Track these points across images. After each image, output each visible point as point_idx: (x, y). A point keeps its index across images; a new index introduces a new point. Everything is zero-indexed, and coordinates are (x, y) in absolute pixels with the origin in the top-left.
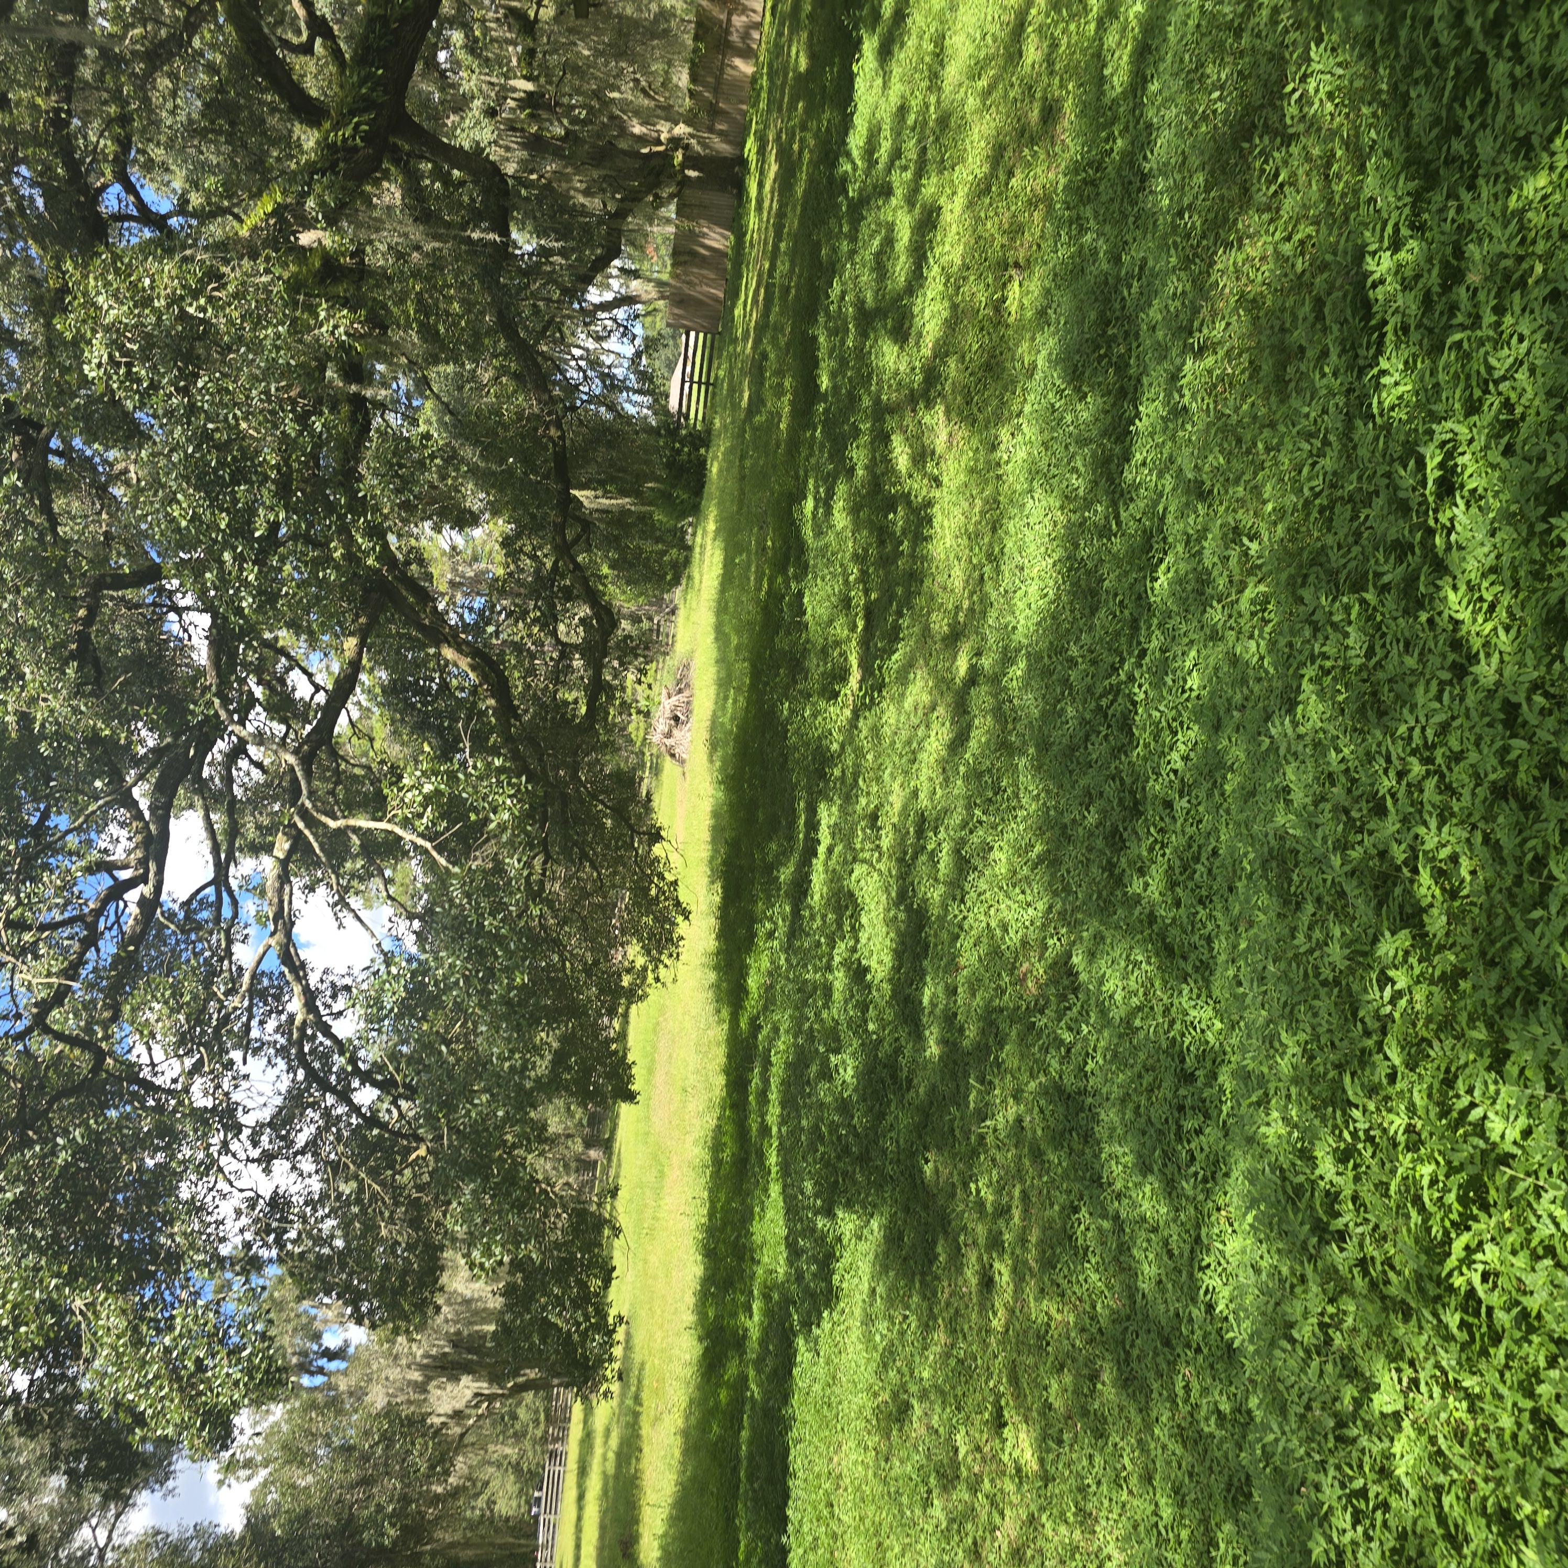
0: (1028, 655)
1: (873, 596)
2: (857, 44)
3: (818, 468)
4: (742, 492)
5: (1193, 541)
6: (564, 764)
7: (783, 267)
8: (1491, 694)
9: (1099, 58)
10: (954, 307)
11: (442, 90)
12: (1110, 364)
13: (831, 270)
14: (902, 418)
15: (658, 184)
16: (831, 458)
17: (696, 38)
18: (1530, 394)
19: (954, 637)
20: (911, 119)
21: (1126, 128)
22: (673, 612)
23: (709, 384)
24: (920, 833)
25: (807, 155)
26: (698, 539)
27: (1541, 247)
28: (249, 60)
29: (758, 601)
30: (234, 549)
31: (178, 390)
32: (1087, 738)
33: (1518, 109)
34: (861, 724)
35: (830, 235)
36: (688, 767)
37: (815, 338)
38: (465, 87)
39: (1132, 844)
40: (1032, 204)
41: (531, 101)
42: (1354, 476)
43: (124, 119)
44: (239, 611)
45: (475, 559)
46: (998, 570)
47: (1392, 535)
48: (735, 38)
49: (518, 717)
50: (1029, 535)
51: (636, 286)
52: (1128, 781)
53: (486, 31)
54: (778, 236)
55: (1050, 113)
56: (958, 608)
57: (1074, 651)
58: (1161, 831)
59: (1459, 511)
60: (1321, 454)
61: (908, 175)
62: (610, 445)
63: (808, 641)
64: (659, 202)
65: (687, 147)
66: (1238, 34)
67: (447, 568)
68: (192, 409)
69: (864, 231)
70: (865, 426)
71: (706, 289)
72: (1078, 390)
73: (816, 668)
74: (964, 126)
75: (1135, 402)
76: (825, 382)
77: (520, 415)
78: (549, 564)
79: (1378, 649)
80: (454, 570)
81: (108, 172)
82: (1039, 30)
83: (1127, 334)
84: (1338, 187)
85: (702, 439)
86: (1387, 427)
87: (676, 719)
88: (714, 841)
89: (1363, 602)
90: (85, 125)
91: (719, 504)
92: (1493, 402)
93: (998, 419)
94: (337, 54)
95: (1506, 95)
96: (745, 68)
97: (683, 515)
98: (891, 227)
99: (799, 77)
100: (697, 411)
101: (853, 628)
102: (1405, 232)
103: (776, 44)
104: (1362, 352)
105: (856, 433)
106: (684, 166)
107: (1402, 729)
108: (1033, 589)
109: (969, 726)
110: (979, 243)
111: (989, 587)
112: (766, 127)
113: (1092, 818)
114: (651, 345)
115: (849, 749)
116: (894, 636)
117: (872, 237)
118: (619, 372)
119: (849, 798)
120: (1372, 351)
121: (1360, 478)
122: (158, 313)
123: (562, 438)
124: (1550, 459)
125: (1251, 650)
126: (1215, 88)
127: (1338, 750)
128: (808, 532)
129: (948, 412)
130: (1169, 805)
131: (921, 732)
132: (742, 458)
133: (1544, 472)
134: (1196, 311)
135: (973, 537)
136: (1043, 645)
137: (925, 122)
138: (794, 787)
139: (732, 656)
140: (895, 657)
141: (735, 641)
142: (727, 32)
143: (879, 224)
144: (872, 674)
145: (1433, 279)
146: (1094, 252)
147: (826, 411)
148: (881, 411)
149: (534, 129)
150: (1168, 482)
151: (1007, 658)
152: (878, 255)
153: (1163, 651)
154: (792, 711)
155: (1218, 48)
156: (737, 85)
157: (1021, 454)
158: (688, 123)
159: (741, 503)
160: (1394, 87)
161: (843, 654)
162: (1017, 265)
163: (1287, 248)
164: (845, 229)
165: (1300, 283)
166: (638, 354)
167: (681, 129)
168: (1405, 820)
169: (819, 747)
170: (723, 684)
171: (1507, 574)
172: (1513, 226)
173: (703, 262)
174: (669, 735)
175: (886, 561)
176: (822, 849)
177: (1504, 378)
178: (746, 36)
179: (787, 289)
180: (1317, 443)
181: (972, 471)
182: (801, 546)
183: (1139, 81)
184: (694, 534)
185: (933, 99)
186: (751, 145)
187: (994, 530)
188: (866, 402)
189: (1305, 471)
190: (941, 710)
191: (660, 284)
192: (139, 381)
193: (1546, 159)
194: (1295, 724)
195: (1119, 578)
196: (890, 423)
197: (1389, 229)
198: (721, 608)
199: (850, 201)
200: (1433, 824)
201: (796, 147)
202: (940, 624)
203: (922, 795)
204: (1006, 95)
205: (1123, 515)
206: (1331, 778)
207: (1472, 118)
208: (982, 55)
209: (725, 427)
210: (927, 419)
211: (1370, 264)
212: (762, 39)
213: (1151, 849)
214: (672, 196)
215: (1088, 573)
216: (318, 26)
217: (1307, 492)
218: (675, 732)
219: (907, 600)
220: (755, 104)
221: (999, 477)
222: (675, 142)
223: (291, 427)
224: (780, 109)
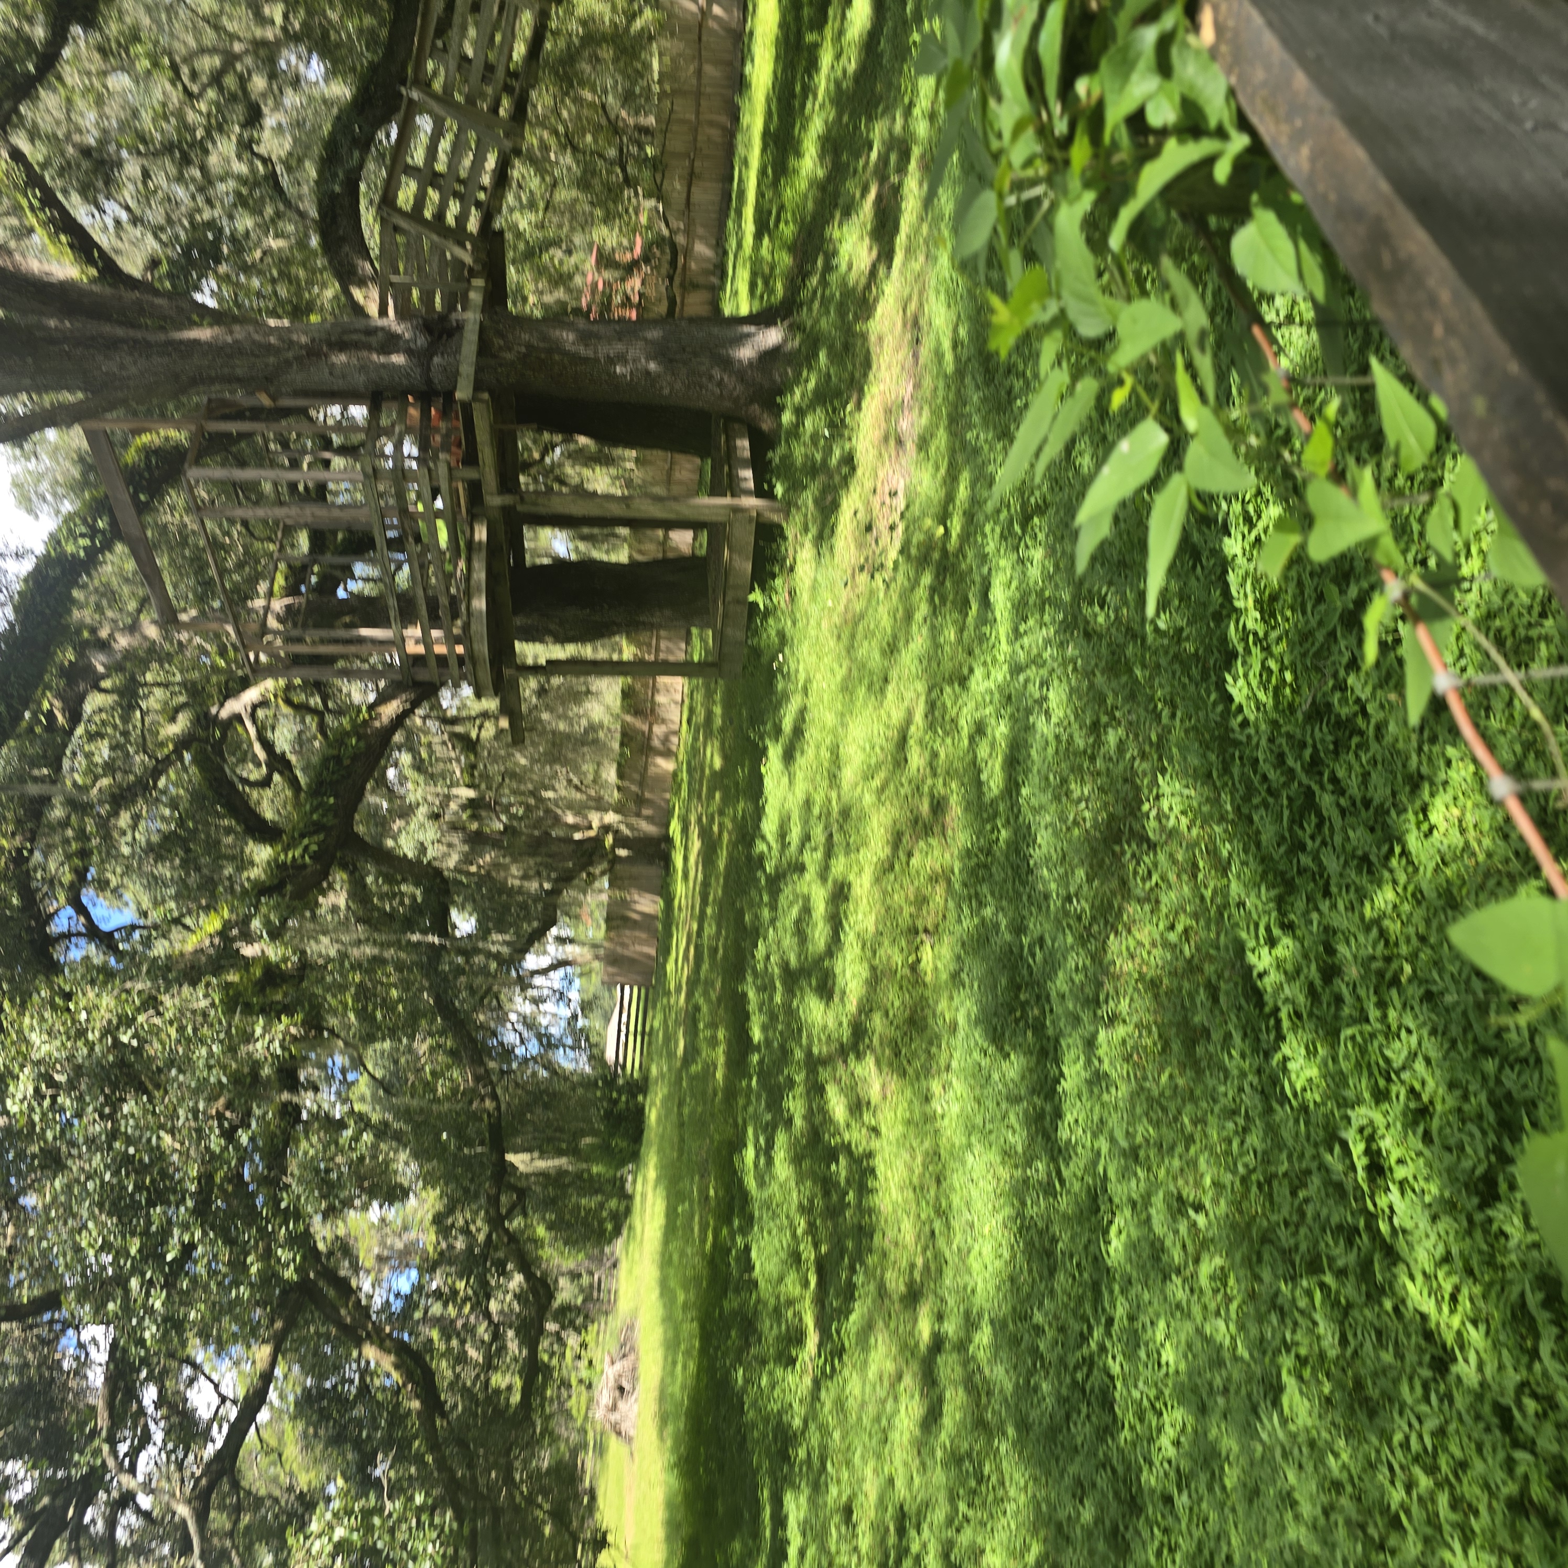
0: (992, 1322)
1: (824, 1249)
2: (764, 752)
3: (756, 1117)
4: (682, 1140)
5: (1139, 1206)
6: (495, 1466)
7: (710, 929)
8: (1479, 1396)
9: (975, 768)
10: (873, 969)
11: (390, 801)
12: (1027, 1026)
13: (754, 933)
14: (835, 1070)
15: (591, 863)
16: (769, 1107)
17: (622, 744)
18: (1431, 1083)
19: (913, 1297)
20: (816, 811)
21: (1008, 821)
22: (615, 1265)
23: (646, 1035)
24: (901, 1531)
25: (726, 836)
26: (639, 1187)
27: (1404, 950)
28: (210, 794)
29: (703, 1255)
30: (143, 1274)
31: (102, 1116)
32: (1068, 1417)
33: (1351, 833)
34: (823, 1394)
35: (751, 905)
36: (635, 1445)
37: (744, 995)
38: (411, 798)
39: (1135, 1546)
40: (934, 879)
41: (471, 805)
42: (1284, 1156)
43: (84, 854)
44: (141, 1342)
45: (405, 1228)
46: (948, 1226)
47: (1335, 1220)
48: (656, 743)
49: (444, 1415)
50: (975, 1193)
51: (571, 951)
52: (1120, 1469)
53: (431, 752)
54: (704, 902)
55: (939, 806)
56: (912, 1266)
57: (1038, 1318)
58: (1166, 1531)
59: (1395, 1194)
60: (1246, 1130)
61: (819, 855)
62: (546, 1106)
63: (758, 1301)
64: (592, 878)
65: (616, 832)
66: (1093, 759)
67: (375, 1241)
68: (113, 1135)
69: (782, 900)
70: (799, 1078)
71: (638, 948)
72: (1001, 1049)
73: (769, 1330)
74: (863, 817)
75: (1058, 1062)
76: (757, 1035)
77: (455, 1091)
78: (481, 1237)
79: (1350, 1337)
80: (382, 1244)
81: (62, 898)
82: (921, 742)
83: (1038, 997)
84: (1208, 894)
85: (640, 1086)
86: (1304, 1108)
87: (621, 1389)
88: (669, 1539)
89: (1322, 1286)
90: (46, 857)
91: (660, 1151)
92: (1398, 1090)
93: (926, 1072)
94: (293, 782)
95: (1337, 822)
96: (666, 765)
97: (622, 1163)
98: (807, 899)
99: (714, 773)
100: (633, 1061)
101: (806, 1284)
102: (1276, 932)
103: (693, 747)
104: (1263, 1036)
105: (791, 1083)
106: (613, 847)
107: (1398, 1438)
108: (987, 1249)
109: (940, 1400)
110: (889, 913)
111: (941, 1242)
112: (688, 810)
113: (1087, 1514)
114: (587, 1006)
115: (812, 1427)
116: (849, 1293)
117: (791, 905)
118: (555, 1031)
119: (818, 1487)
120: (1272, 1036)
121: (1290, 1157)
122: (91, 1046)
123: (498, 1108)
124: (1469, 1150)
125: (1221, 1330)
126: (1079, 801)
127: (1336, 1455)
128: (751, 1183)
129: (878, 1063)
130: (1168, 1500)
131: (889, 1406)
132: (680, 1105)
133: (1467, 1164)
134: (1099, 985)
135: (919, 1190)
136: (1005, 1309)
137: (829, 814)
138: (755, 1472)
139: (679, 1314)
140: (853, 1317)
141: (681, 1297)
142: (649, 738)
143: (797, 896)
144: (830, 1336)
145: (1313, 972)
146: (997, 926)
147: (761, 1062)
148: (813, 1064)
149: (474, 826)
150: (1103, 1145)
151: (970, 1323)
152: (798, 922)
153: (1132, 1318)
154: (747, 1381)
155: (1077, 770)
156: (660, 779)
157: (955, 1109)
158: (617, 811)
159: (681, 1151)
160: (1237, 809)
161: (798, 1315)
162: (926, 931)
163: (1173, 937)
164: (766, 898)
165: (1192, 968)
166: (575, 1017)
167: (611, 818)
168: (1427, 1541)
169: (780, 1423)
170: (671, 1345)
171: (1459, 1264)
172: (1375, 932)
173: (635, 925)
174: (614, 1408)
175: (834, 1212)
176: (792, 1552)
177: (1404, 1068)
178: (666, 740)
179: (715, 950)
180: (1241, 1121)
181: (908, 1123)
182: (745, 1196)
183: (1012, 787)
184: (634, 1181)
185: (834, 795)
186: (675, 827)
187: (938, 1182)
188: (799, 1054)
189: (1235, 1145)
190: (908, 1380)
191: (595, 946)
192: (62, 1110)
193: (1386, 874)
194: (1284, 1421)
195: (1072, 1238)
196: (824, 1074)
197: (1262, 931)
198: (665, 1261)
199: (768, 877)
200: (1457, 1546)
201: (715, 828)
202: (896, 1283)
203: (900, 1483)
204: (897, 792)
205: (1066, 1173)
206: (1337, 1486)
207: (1313, 838)
208: (873, 761)
209: (662, 1075)
210: (859, 1071)
211: (1252, 958)
212: (682, 742)
213: (1159, 1554)
214: (603, 873)
215: (1040, 1233)
216: (278, 762)
217: (1241, 1169)
218: (621, 1405)
219: (859, 1256)
220: (677, 792)
221: (936, 1132)
222: (606, 829)
223: (215, 1143)
224: (699, 797)
